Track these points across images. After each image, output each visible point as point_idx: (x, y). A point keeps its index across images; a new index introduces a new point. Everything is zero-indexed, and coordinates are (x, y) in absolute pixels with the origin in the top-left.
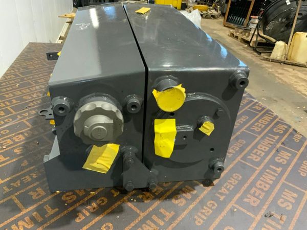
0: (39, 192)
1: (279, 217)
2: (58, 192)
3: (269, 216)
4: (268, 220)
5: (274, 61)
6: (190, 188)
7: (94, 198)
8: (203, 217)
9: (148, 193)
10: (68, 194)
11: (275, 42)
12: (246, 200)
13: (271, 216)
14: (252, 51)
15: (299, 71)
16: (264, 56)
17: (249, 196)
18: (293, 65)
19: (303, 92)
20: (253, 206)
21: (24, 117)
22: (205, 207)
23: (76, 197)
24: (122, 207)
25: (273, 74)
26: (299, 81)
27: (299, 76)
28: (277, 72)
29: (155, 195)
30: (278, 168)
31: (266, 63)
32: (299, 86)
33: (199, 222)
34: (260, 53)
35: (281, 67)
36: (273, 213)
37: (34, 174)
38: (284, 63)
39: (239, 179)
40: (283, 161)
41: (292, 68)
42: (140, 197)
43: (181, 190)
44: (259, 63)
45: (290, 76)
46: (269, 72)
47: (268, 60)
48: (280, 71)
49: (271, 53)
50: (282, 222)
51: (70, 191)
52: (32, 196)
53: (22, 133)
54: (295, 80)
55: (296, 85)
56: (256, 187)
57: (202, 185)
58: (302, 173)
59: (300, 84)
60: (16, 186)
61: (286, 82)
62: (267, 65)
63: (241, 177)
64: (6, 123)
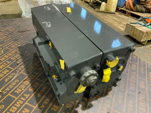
0: (55, 107)
1: (142, 92)
2: (63, 105)
3: (139, 93)
4: (140, 94)
5: (102, 12)
6: (110, 89)
7: (79, 103)
8: (120, 99)
9: (97, 95)
10: (67, 104)
11: (101, 3)
12: (130, 89)
13: (140, 93)
14: (91, 7)
15: (113, 16)
16: (97, 9)
17: (130, 87)
18: (110, 13)
19: (117, 27)
20: (133, 90)
21: (20, 71)
22: (119, 96)
23: (72, 105)
24: (91, 104)
25: (103, 19)
26: (114, 22)
27: (114, 19)
28: (104, 18)
29: (100, 96)
30: (134, 72)
31: (99, 14)
32: (115, 24)
33: (120, 102)
34: (95, 8)
35: (105, 15)
36: (140, 91)
37: (47, 99)
38: (106, 13)
39: (124, 80)
40: (135, 69)
41: (110, 15)
42: (95, 98)
43: (108, 91)
44: (96, 14)
45: (110, 19)
46: (101, 18)
47: (99, 12)
48: (106, 17)
49: (100, 8)
50: (144, 94)
51: (67, 103)
52: (53, 110)
53: (26, 80)
54: (113, 21)
55: (114, 23)
56: (131, 82)
57: (113, 87)
58: (142, 72)
59: (115, 23)
60: (43, 107)
61: (109, 23)
62: (100, 15)
63: (124, 79)
64: (13, 76)
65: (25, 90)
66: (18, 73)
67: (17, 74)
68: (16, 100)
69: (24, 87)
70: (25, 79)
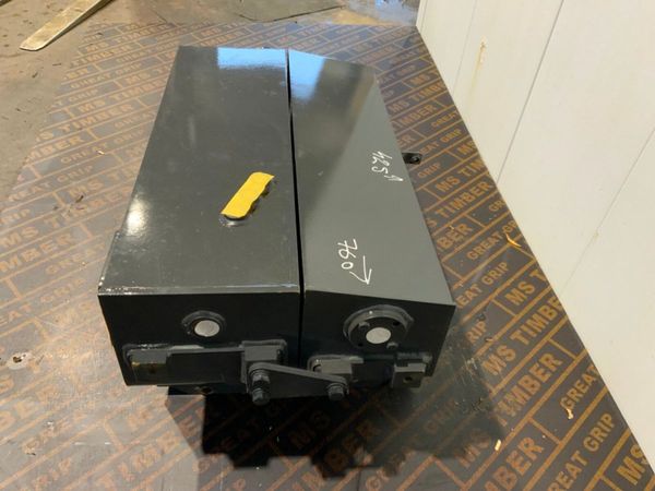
65: (446, 226)
66: (472, 277)
67: (475, 279)
68: (467, 212)
69: (449, 234)
70: (450, 255)
